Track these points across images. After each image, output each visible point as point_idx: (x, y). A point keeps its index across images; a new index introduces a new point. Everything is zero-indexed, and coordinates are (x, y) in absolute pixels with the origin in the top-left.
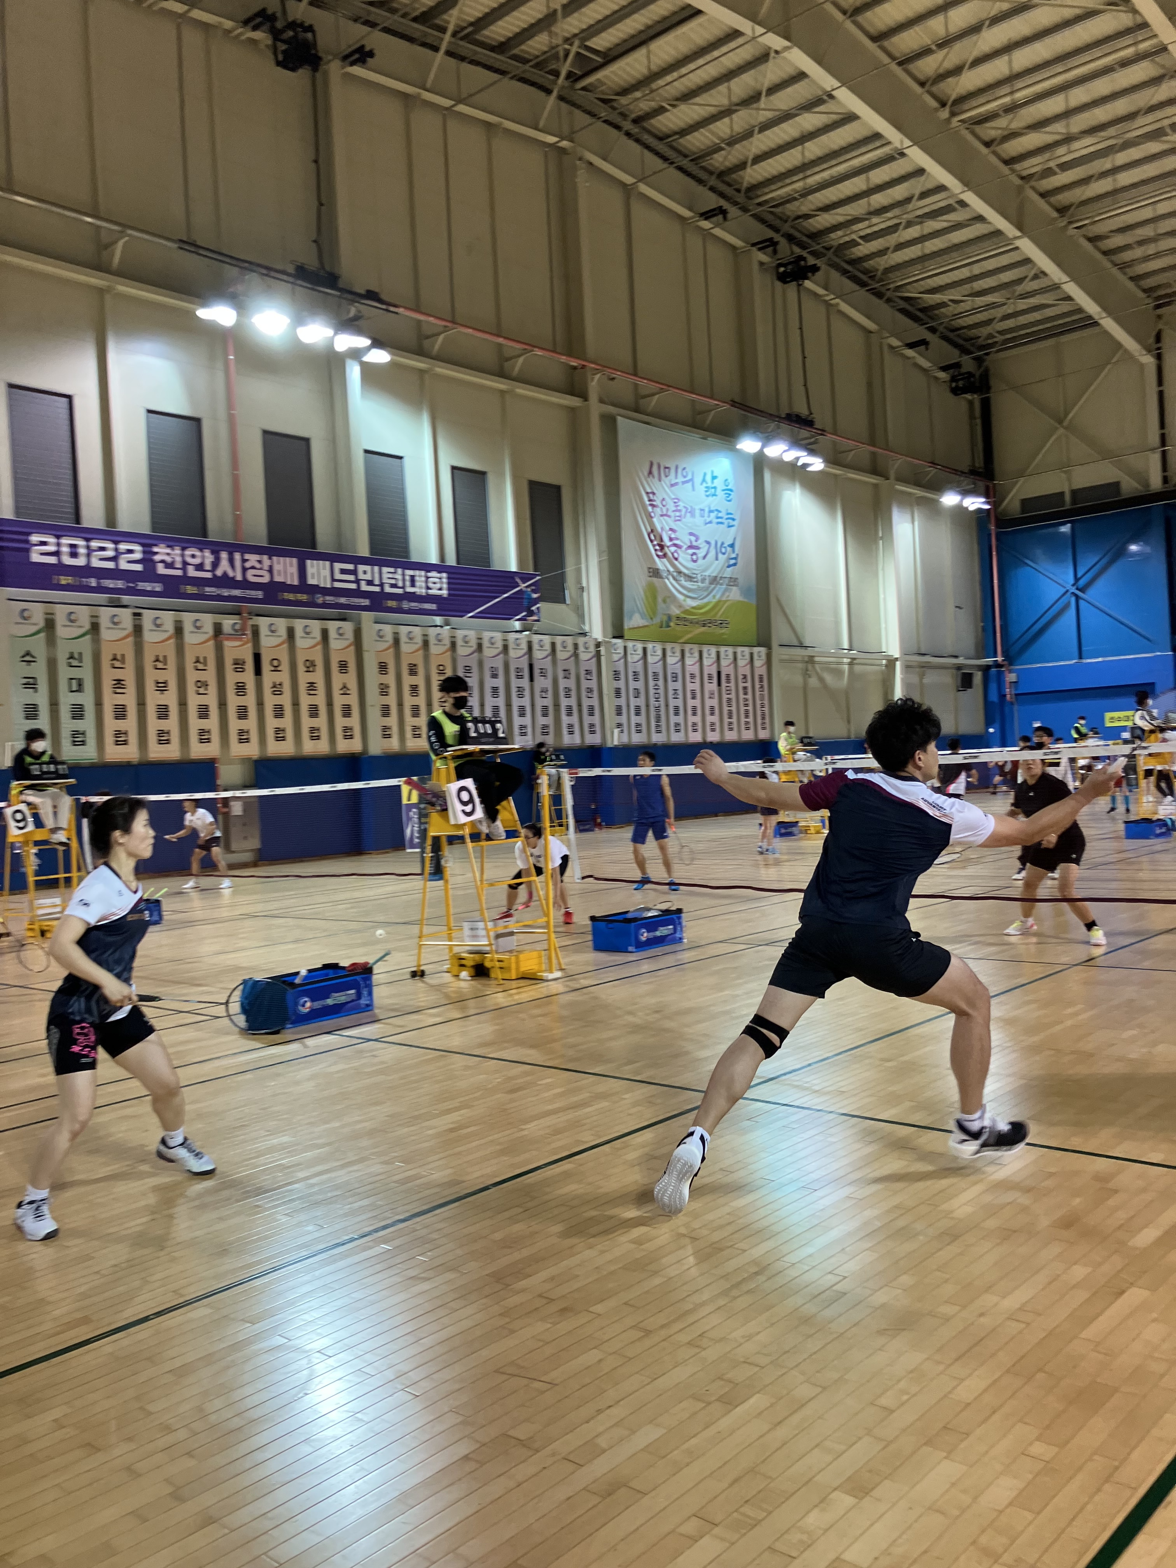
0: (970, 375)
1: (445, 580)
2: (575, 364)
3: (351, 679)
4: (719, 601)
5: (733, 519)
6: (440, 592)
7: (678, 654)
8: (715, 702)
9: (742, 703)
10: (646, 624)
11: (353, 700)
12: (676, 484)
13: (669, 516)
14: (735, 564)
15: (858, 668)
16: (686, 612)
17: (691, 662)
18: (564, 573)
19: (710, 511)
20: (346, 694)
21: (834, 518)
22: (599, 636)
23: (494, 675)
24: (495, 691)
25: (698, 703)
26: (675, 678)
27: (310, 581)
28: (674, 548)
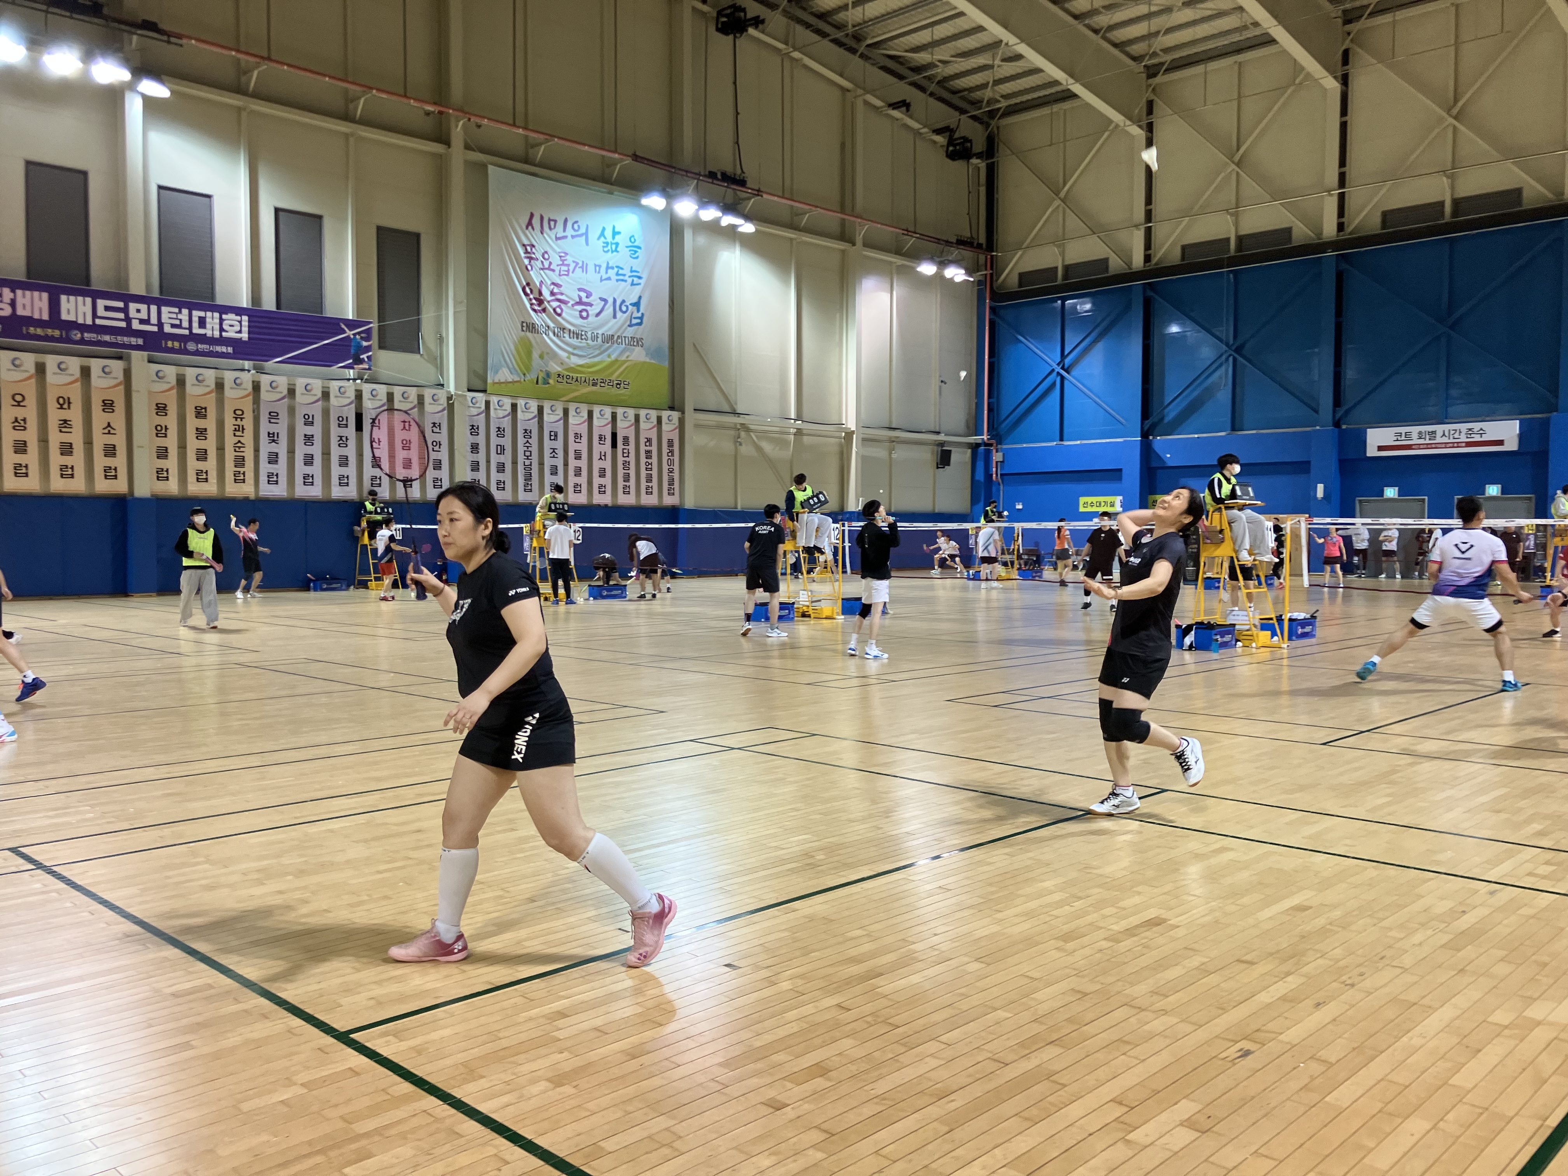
0: (966, 140)
1: (245, 323)
2: (430, 108)
3: (118, 419)
4: (616, 360)
5: (640, 278)
6: (238, 336)
7: (560, 413)
8: (607, 465)
9: (643, 467)
10: (517, 379)
11: (119, 439)
12: (565, 237)
13: (553, 270)
14: (640, 324)
15: (806, 439)
16: (571, 369)
17: (577, 421)
18: (419, 321)
19: (608, 268)
20: (109, 433)
21: (787, 283)
22: (452, 389)
23: (309, 422)
24: (309, 439)
25: (583, 463)
26: (554, 436)
27: (64, 316)
28: (557, 304)
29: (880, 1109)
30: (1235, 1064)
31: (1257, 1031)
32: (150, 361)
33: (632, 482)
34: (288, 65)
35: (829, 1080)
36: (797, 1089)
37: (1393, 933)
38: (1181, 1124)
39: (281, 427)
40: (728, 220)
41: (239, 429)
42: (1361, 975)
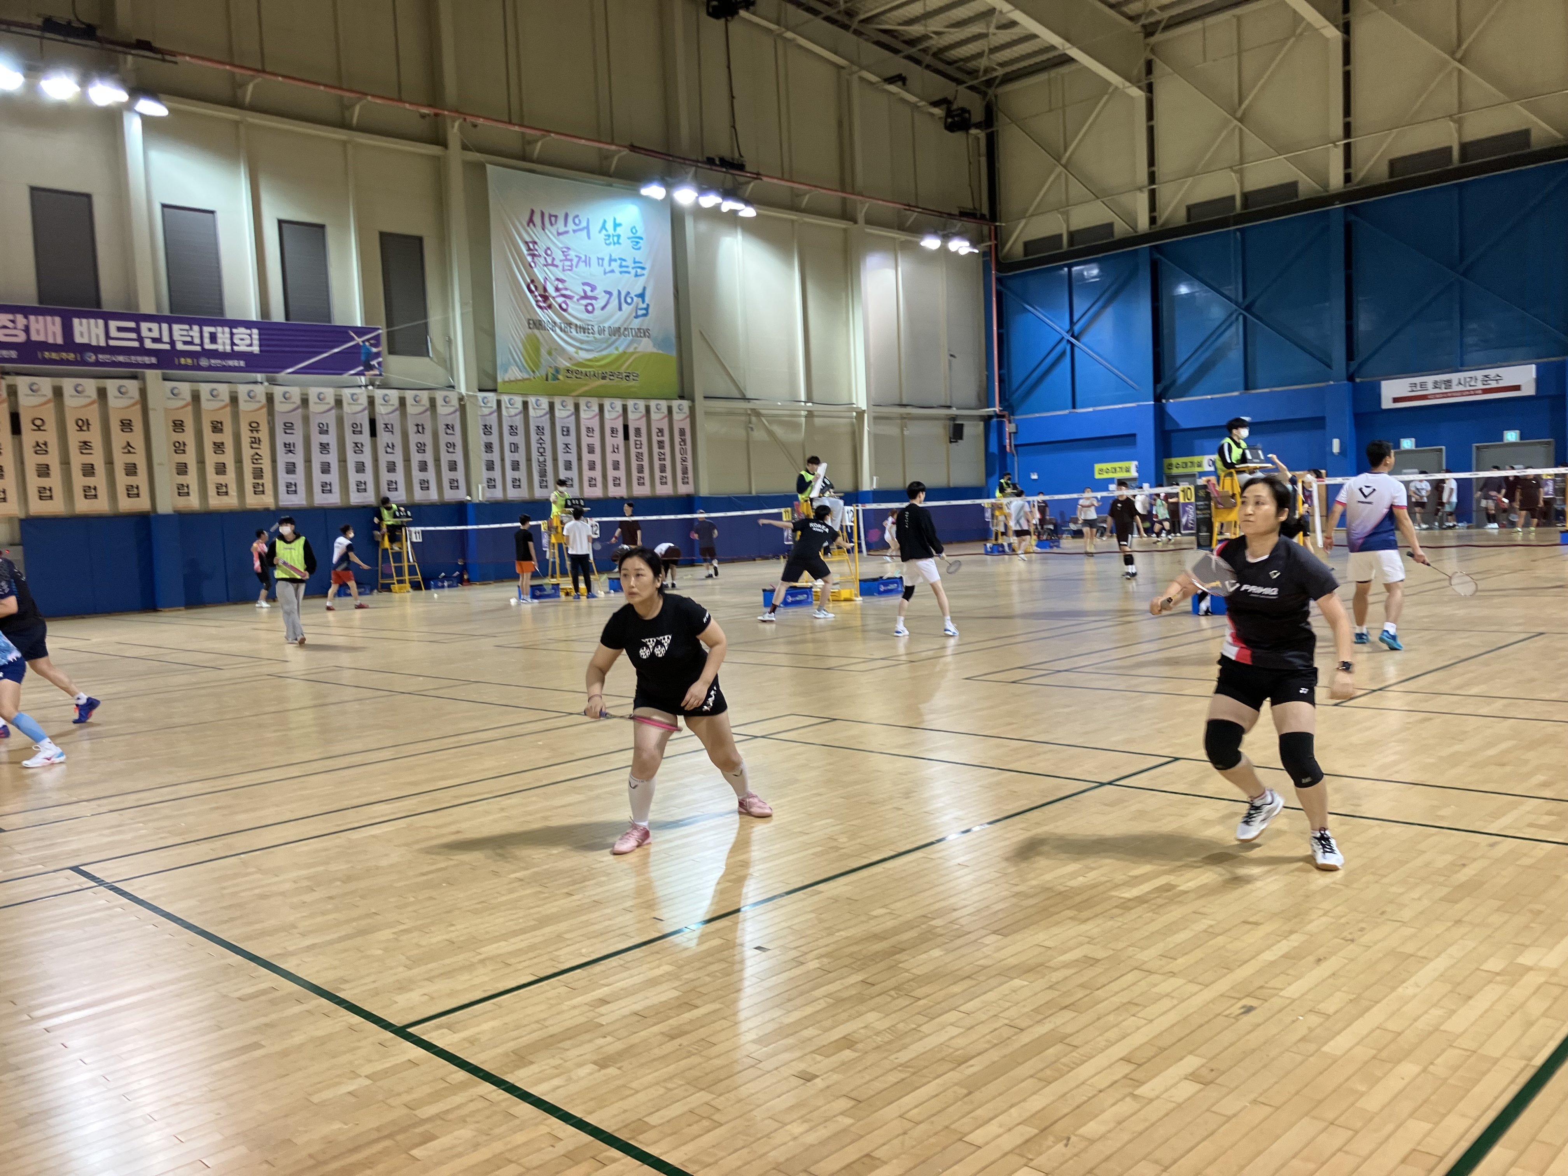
0: (964, 110)
1: (256, 336)
2: (425, 111)
3: (137, 439)
4: (624, 353)
5: (643, 268)
6: (249, 349)
7: (571, 408)
8: (621, 457)
9: (656, 457)
10: (526, 376)
11: (139, 458)
12: (566, 232)
13: (557, 266)
14: (646, 315)
15: (817, 421)
16: (579, 364)
17: (588, 416)
18: (426, 325)
19: (611, 260)
20: (129, 452)
21: (790, 265)
22: (463, 390)
23: (324, 431)
24: (324, 447)
25: (597, 457)
26: (566, 432)
27: (78, 339)
28: (563, 299)
29: (903, 1076)
30: (1237, 1020)
31: (1261, 987)
32: (165, 379)
33: (646, 474)
34: (283, 76)
35: (855, 1051)
36: (827, 1061)
37: (1394, 889)
38: (1186, 1079)
39: (297, 438)
40: (728, 205)
41: (256, 441)
42: (1362, 930)
